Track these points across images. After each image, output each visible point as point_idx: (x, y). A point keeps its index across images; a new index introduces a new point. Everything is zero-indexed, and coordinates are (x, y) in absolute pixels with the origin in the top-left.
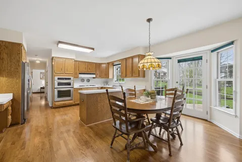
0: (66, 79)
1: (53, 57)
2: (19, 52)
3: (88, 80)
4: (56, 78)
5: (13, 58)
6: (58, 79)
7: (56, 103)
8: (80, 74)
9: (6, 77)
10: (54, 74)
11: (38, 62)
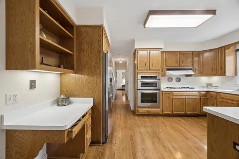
0: (151, 77)
1: (136, 50)
2: (99, 39)
3: (179, 80)
4: (139, 76)
5: (93, 48)
6: (142, 77)
7: (139, 109)
8: (168, 70)
9: (87, 75)
10: (137, 71)
11: (121, 62)
